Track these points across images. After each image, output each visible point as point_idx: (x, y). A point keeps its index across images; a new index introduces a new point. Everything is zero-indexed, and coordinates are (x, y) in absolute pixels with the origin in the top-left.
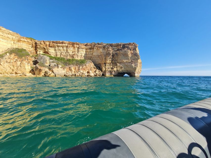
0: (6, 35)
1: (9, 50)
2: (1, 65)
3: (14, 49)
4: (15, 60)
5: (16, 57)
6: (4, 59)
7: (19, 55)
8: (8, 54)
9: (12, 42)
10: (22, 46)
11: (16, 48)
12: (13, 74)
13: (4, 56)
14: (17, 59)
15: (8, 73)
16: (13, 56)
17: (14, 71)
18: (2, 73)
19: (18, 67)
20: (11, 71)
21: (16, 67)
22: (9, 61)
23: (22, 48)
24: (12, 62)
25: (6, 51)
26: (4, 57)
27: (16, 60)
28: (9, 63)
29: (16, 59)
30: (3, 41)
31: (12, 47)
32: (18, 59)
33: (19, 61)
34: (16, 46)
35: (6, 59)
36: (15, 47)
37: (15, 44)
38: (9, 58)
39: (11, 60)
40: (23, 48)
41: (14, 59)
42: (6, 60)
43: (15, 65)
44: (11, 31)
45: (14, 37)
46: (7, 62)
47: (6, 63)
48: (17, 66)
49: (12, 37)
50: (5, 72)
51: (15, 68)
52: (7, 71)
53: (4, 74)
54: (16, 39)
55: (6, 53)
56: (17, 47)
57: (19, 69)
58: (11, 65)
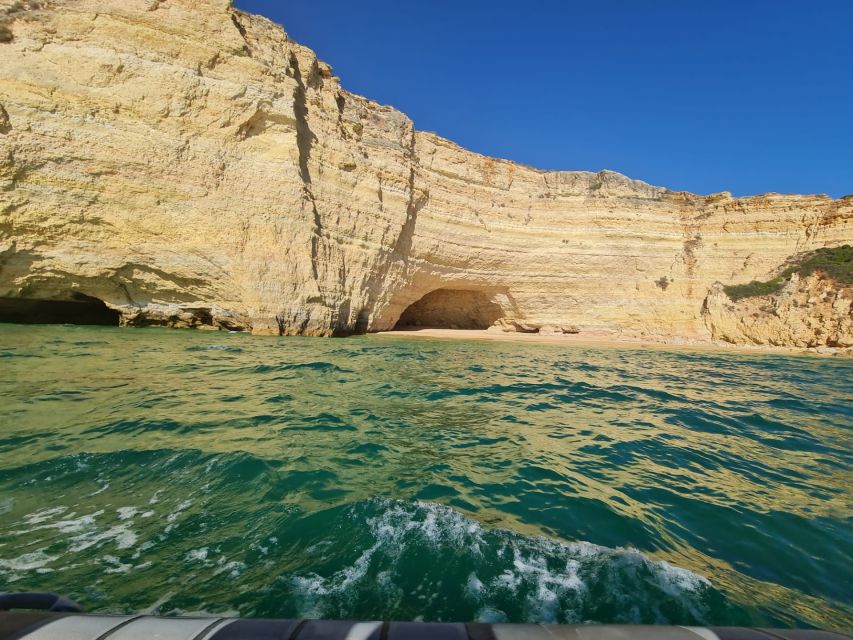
0: (783, 213)
1: (793, 263)
2: (779, 316)
3: (810, 254)
4: (825, 295)
5: (829, 281)
6: (785, 295)
7: (838, 275)
8: (795, 277)
9: (802, 233)
10: (840, 238)
11: (818, 251)
12: (818, 345)
13: (783, 286)
14: (834, 291)
15: (799, 342)
16: (813, 280)
17: (824, 337)
18: (780, 342)
19: (840, 320)
20: (810, 335)
21: (832, 320)
22: (801, 299)
23: (841, 245)
24: (814, 304)
25: (783, 269)
26: (783, 290)
27: (829, 294)
28: (803, 306)
29: (829, 289)
30: (773, 236)
31: (801, 251)
32: (838, 290)
33: (843, 298)
34: (815, 244)
35: (790, 294)
36: (813, 248)
37: (812, 235)
38: (800, 291)
39: (809, 297)
40: (844, 243)
41: (819, 290)
42: (792, 297)
43: (828, 315)
44: (798, 197)
45: (810, 213)
46: (795, 304)
47: (792, 308)
48: (835, 317)
49: (803, 212)
50: (791, 339)
51: (829, 324)
52: (798, 335)
53: (784, 345)
54: (815, 219)
55: (787, 275)
56: (820, 246)
57: (844, 329)
58: (812, 315)
